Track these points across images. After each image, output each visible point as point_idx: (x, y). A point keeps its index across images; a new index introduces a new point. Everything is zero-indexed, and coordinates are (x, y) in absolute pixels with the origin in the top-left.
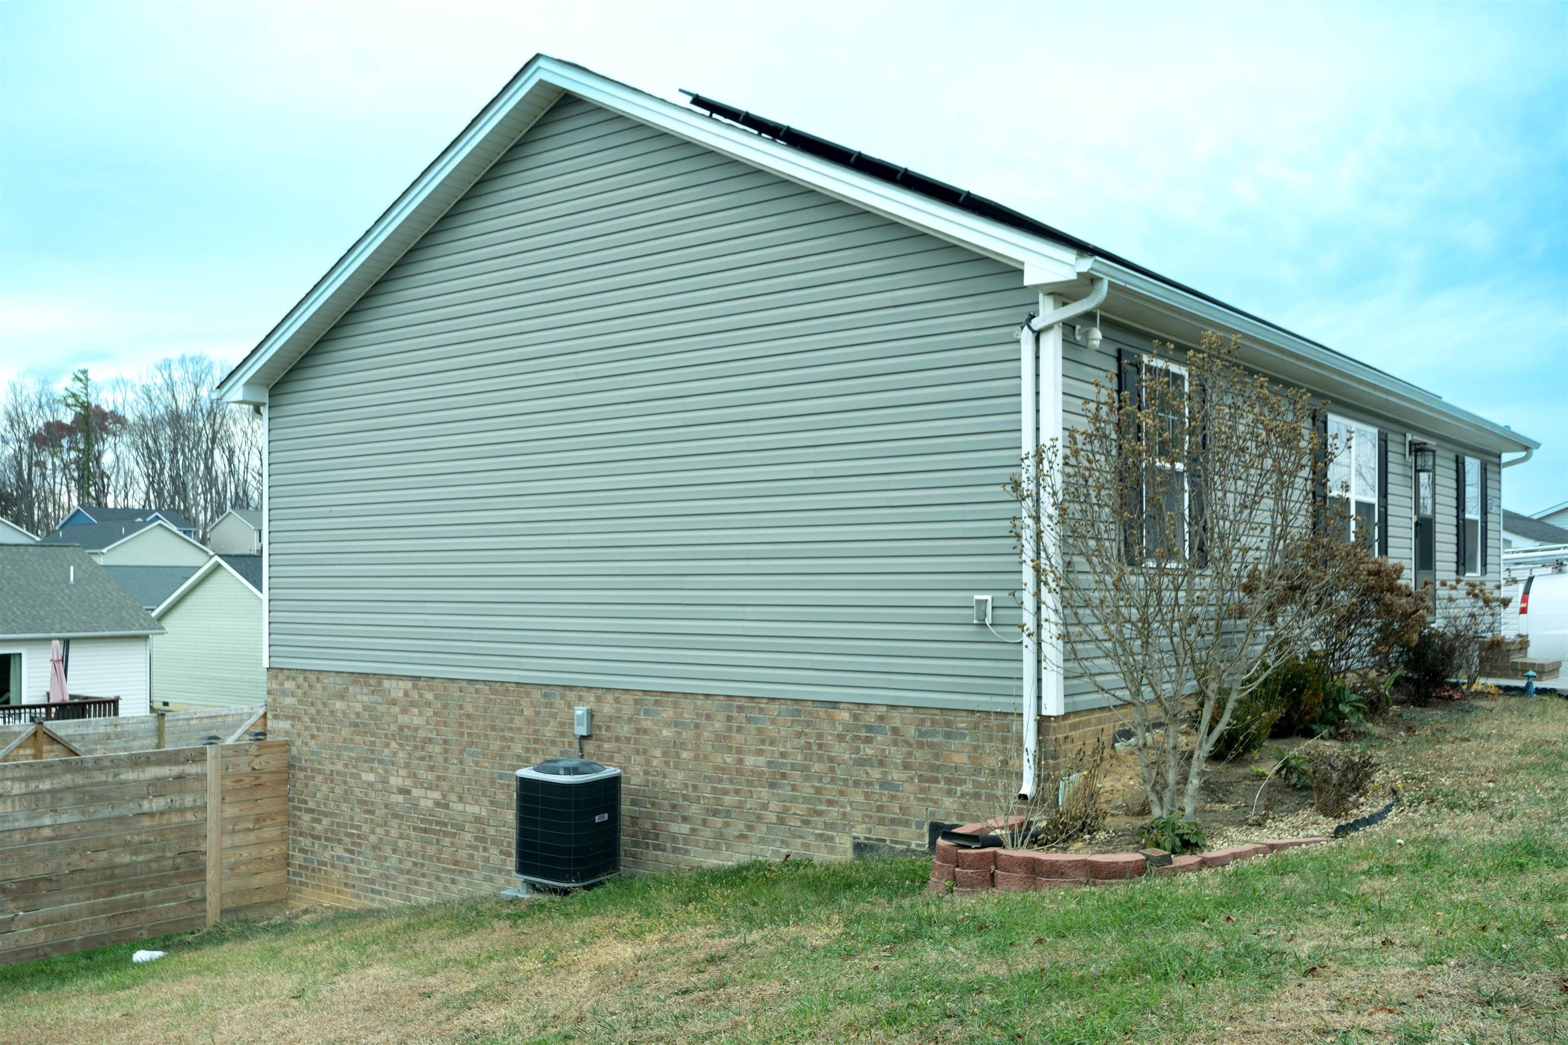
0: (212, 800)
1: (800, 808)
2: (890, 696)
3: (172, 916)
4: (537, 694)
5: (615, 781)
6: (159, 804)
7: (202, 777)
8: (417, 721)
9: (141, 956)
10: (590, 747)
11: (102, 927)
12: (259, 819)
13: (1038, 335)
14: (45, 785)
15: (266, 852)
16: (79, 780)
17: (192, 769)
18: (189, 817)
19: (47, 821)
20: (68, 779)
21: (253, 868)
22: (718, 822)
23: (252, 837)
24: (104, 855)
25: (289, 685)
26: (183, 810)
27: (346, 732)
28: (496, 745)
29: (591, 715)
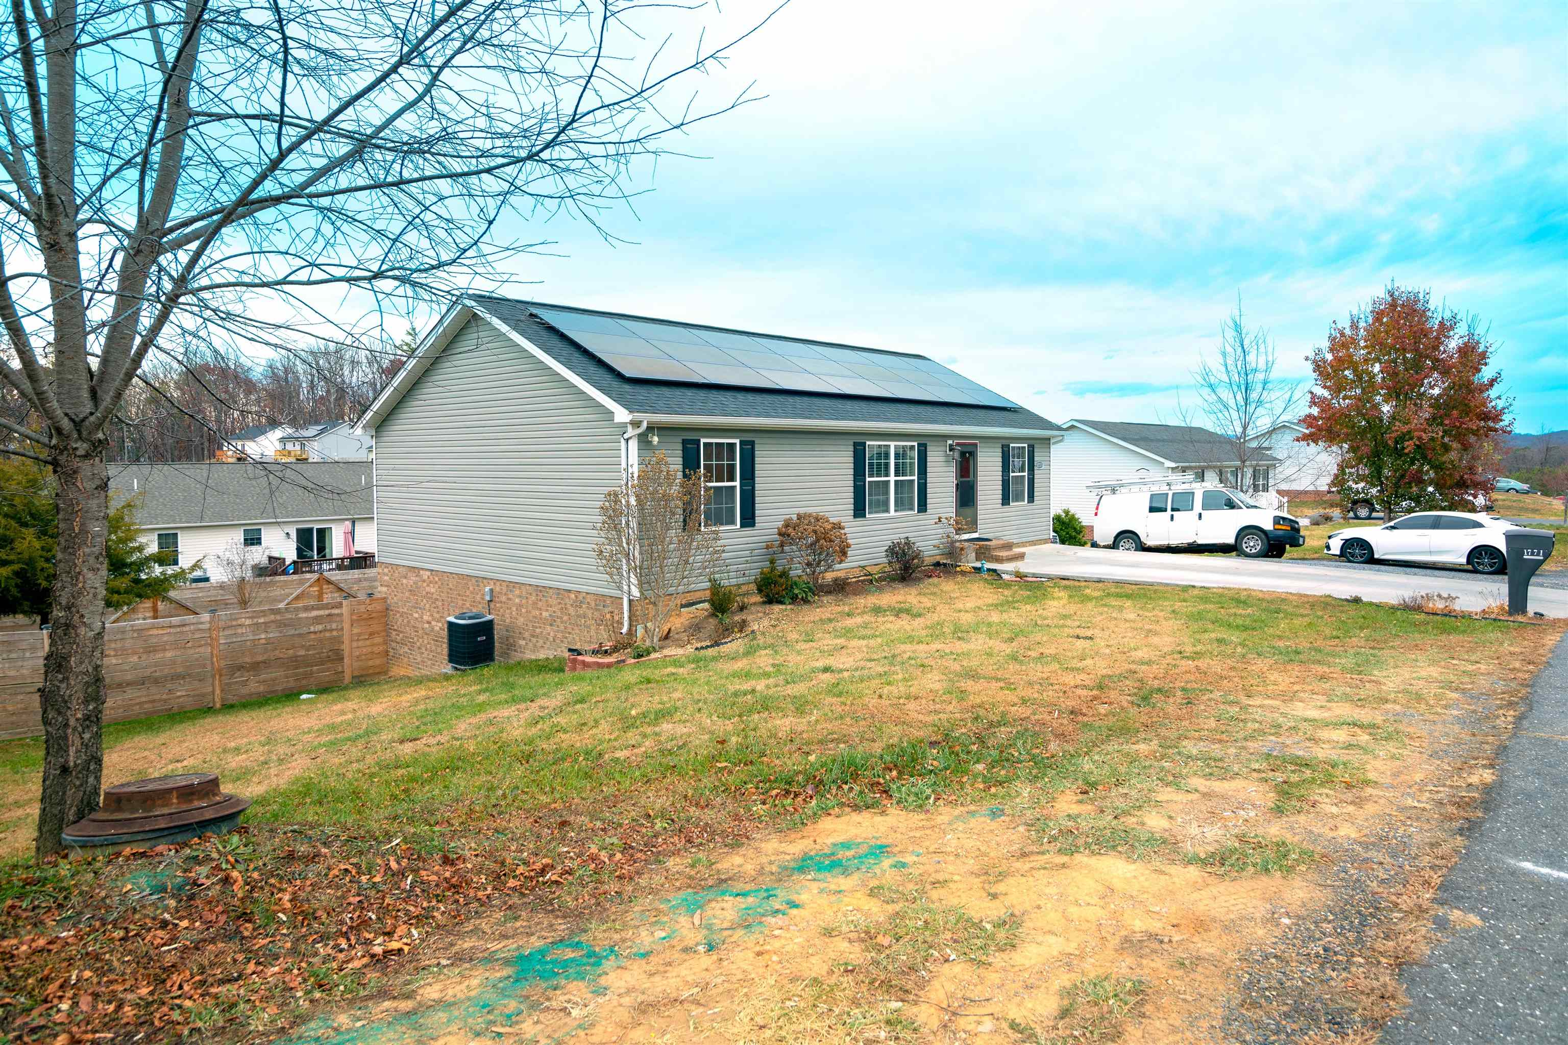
0: (346, 626)
1: (559, 635)
2: (584, 588)
3: (327, 679)
4: (474, 580)
5: (491, 622)
6: (320, 627)
7: (341, 615)
8: (433, 590)
9: (304, 696)
10: (492, 605)
11: (292, 684)
12: (371, 634)
13: (627, 440)
14: (262, 620)
15: (376, 649)
16: (278, 617)
17: (336, 611)
18: (335, 633)
19: (263, 636)
20: (272, 617)
21: (369, 656)
22: (534, 640)
23: (368, 642)
24: (291, 652)
25: (386, 570)
26: (331, 630)
27: (407, 594)
28: (460, 603)
29: (492, 591)
